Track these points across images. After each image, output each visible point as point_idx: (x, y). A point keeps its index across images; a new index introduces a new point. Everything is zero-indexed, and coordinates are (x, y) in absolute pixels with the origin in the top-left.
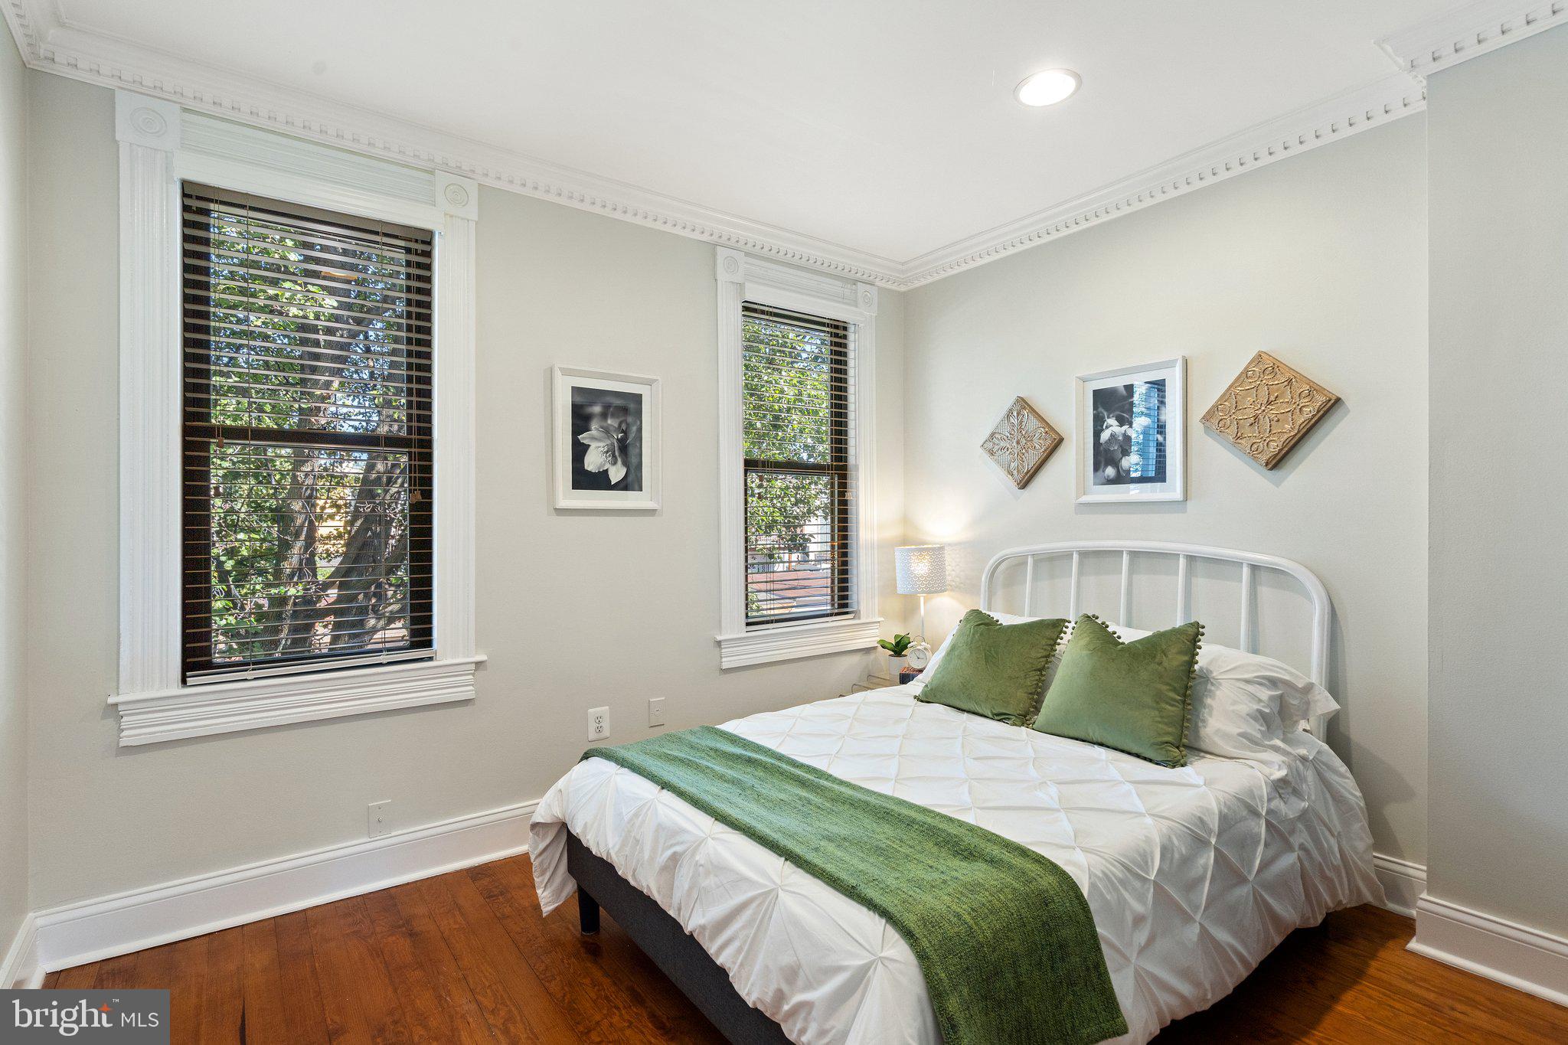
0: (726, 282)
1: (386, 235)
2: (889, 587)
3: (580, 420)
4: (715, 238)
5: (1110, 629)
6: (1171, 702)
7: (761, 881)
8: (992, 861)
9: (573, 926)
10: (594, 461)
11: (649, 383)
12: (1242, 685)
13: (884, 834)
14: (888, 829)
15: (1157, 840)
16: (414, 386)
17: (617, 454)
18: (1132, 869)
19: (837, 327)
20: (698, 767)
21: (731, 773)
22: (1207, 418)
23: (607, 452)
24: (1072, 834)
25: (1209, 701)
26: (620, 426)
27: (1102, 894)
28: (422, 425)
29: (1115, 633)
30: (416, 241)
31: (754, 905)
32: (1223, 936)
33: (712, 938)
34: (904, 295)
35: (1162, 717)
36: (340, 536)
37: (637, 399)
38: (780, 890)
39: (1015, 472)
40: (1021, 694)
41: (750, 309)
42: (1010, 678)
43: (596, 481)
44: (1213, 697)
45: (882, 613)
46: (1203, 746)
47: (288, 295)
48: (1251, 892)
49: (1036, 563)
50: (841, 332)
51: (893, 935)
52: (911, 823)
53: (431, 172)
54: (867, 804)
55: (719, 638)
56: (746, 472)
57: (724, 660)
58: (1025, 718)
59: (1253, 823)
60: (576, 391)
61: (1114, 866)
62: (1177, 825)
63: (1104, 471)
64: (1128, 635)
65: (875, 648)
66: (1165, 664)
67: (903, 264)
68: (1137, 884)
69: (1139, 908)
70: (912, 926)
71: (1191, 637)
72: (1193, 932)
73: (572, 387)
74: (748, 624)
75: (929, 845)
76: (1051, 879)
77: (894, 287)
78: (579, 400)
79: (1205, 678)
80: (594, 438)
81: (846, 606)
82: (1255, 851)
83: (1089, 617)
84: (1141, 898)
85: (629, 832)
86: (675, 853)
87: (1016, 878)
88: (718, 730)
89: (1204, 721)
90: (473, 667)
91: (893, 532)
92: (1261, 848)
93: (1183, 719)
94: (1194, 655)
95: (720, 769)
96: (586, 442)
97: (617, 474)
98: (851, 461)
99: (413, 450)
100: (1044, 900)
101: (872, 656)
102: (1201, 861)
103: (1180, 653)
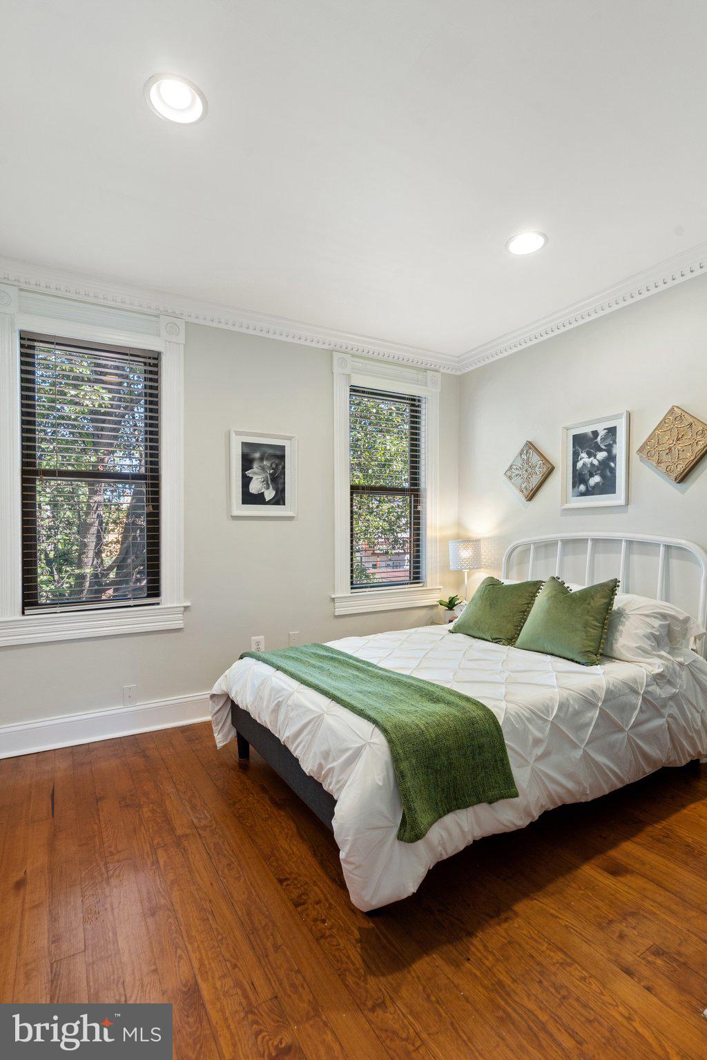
0: (339, 374)
1: (132, 355)
2: (445, 567)
3: (247, 462)
4: (332, 347)
5: (566, 585)
6: (594, 627)
7: (317, 710)
8: (448, 703)
9: (235, 756)
10: (255, 487)
11: (290, 438)
12: (643, 618)
13: (392, 690)
14: (396, 689)
15: (558, 699)
16: (148, 444)
17: (269, 482)
18: (537, 714)
19: (414, 400)
20: (301, 661)
21: (319, 664)
22: (641, 450)
23: (263, 482)
24: (504, 694)
25: (621, 628)
26: (271, 465)
27: (513, 724)
28: (153, 467)
29: (568, 587)
30: (150, 358)
31: (312, 723)
32: (601, 759)
33: (293, 743)
34: (459, 377)
35: (587, 636)
36: (118, 542)
37: (282, 448)
38: (326, 715)
39: (524, 491)
40: (510, 626)
41: (354, 390)
42: (504, 617)
43: (258, 499)
44: (624, 626)
45: (441, 583)
46: (615, 656)
47: (82, 393)
48: (626, 737)
49: (536, 549)
50: (417, 403)
51: (377, 731)
52: (410, 686)
53: (158, 316)
54: (390, 677)
55: (333, 596)
56: (352, 494)
57: (336, 610)
58: (511, 641)
59: (633, 698)
60: (244, 444)
61: (524, 710)
62: (575, 693)
63: (578, 488)
64: (575, 588)
65: (436, 606)
66: (592, 604)
67: (458, 357)
68: (540, 722)
69: (538, 735)
70: (387, 727)
71: (610, 589)
72: (578, 754)
73: (242, 443)
74: (352, 588)
75: (417, 696)
76: (480, 713)
77: (453, 372)
78: (246, 450)
79: (620, 613)
80: (255, 473)
81: (418, 578)
82: (632, 714)
83: (554, 578)
84: (541, 730)
85: (258, 693)
86: (279, 702)
87: (458, 711)
88: (324, 646)
89: (616, 640)
90: (183, 609)
91: (451, 532)
92: (636, 712)
93: (601, 638)
94: (612, 600)
95: (312, 661)
96: (250, 475)
97: (269, 494)
98: (422, 486)
99: (148, 481)
100: (472, 722)
101: (435, 611)
102: (590, 715)
103: (604, 597)
